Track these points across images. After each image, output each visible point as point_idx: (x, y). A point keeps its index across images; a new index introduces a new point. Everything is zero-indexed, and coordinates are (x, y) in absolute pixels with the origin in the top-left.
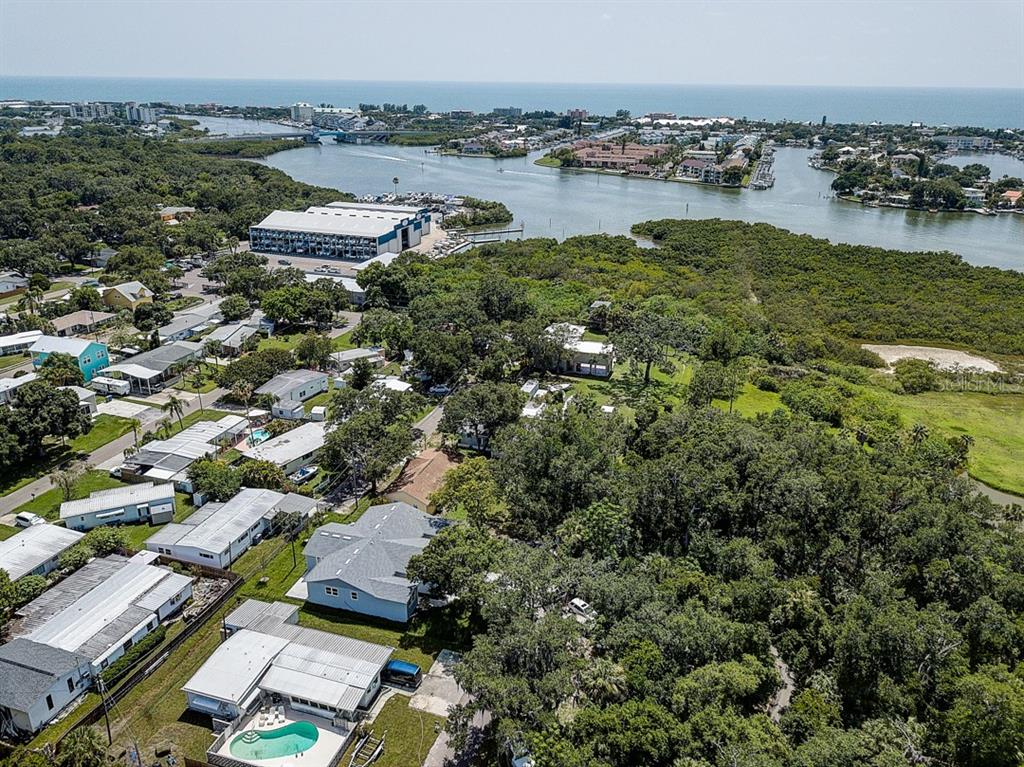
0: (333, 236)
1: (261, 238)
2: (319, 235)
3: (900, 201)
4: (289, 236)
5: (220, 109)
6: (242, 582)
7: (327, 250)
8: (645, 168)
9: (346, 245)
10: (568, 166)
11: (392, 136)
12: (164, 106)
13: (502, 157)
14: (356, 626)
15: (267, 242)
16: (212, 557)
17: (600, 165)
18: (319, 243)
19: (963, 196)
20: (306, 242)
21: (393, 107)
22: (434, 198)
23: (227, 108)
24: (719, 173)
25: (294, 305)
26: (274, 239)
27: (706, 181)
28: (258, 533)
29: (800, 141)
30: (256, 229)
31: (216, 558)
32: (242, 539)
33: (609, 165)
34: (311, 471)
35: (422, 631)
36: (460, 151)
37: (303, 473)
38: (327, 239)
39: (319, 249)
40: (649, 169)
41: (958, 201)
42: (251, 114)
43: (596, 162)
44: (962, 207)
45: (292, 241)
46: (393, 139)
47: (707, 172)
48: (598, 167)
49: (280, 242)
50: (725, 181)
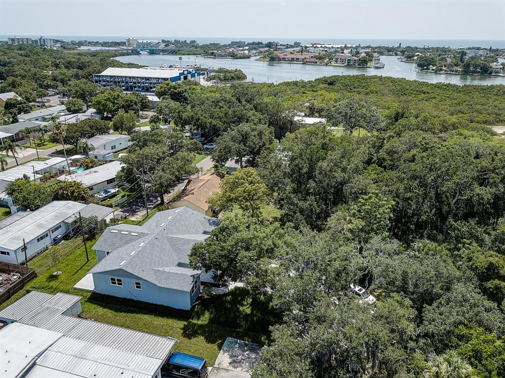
0: (142, 78)
1: (100, 81)
2: (134, 78)
3: (456, 71)
4: (117, 80)
5: (89, 43)
6: (34, 275)
7: (139, 87)
8: (315, 60)
9: (151, 83)
10: (273, 60)
11: (178, 51)
13: (237, 58)
15: (104, 83)
16: (8, 254)
17: (290, 59)
18: (135, 83)
19: (491, 67)
20: (127, 83)
21: (179, 41)
22: (202, 67)
23: (93, 42)
24: (355, 60)
25: (113, 103)
26: (108, 81)
27: (348, 65)
28: (59, 234)
29: (391, 53)
30: (97, 76)
31: (12, 255)
32: (42, 238)
33: (295, 59)
34: (113, 191)
35: (205, 319)
36: (215, 55)
37: (106, 192)
38: (139, 80)
40: (317, 61)
41: (488, 70)
42: (105, 44)
43: (288, 58)
44: (491, 73)
45: (119, 82)
47: (349, 60)
48: (289, 61)
49: (111, 83)
50: (359, 65)
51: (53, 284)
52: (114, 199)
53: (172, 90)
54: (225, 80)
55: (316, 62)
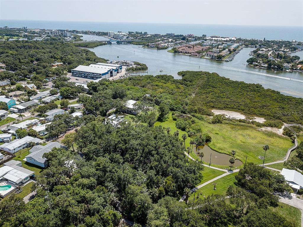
0: (91, 73)
1: (74, 73)
2: (88, 72)
3: (265, 67)
4: (80, 72)
5: (91, 32)
6: (15, 156)
9: (94, 75)
10: (176, 53)
11: (132, 42)
12: (76, 31)
13: (159, 49)
14: (33, 167)
15: (75, 74)
17: (185, 52)
18: (88, 75)
19: (283, 66)
20: (85, 74)
21: (138, 32)
22: (127, 62)
23: (93, 32)
24: (216, 56)
26: (77, 73)
27: (212, 59)
28: (25, 146)
29: (253, 46)
30: (73, 70)
31: (11, 151)
32: (20, 147)
34: (46, 133)
36: (148, 47)
37: (43, 133)
38: (90, 73)
39: (88, 76)
41: (281, 67)
42: (99, 34)
44: (282, 69)
45: (81, 74)
46: (132, 43)
48: (184, 53)
50: (218, 59)
51: (19, 159)
52: (46, 136)
53: (93, 85)
54: (136, 70)
55: (197, 56)
